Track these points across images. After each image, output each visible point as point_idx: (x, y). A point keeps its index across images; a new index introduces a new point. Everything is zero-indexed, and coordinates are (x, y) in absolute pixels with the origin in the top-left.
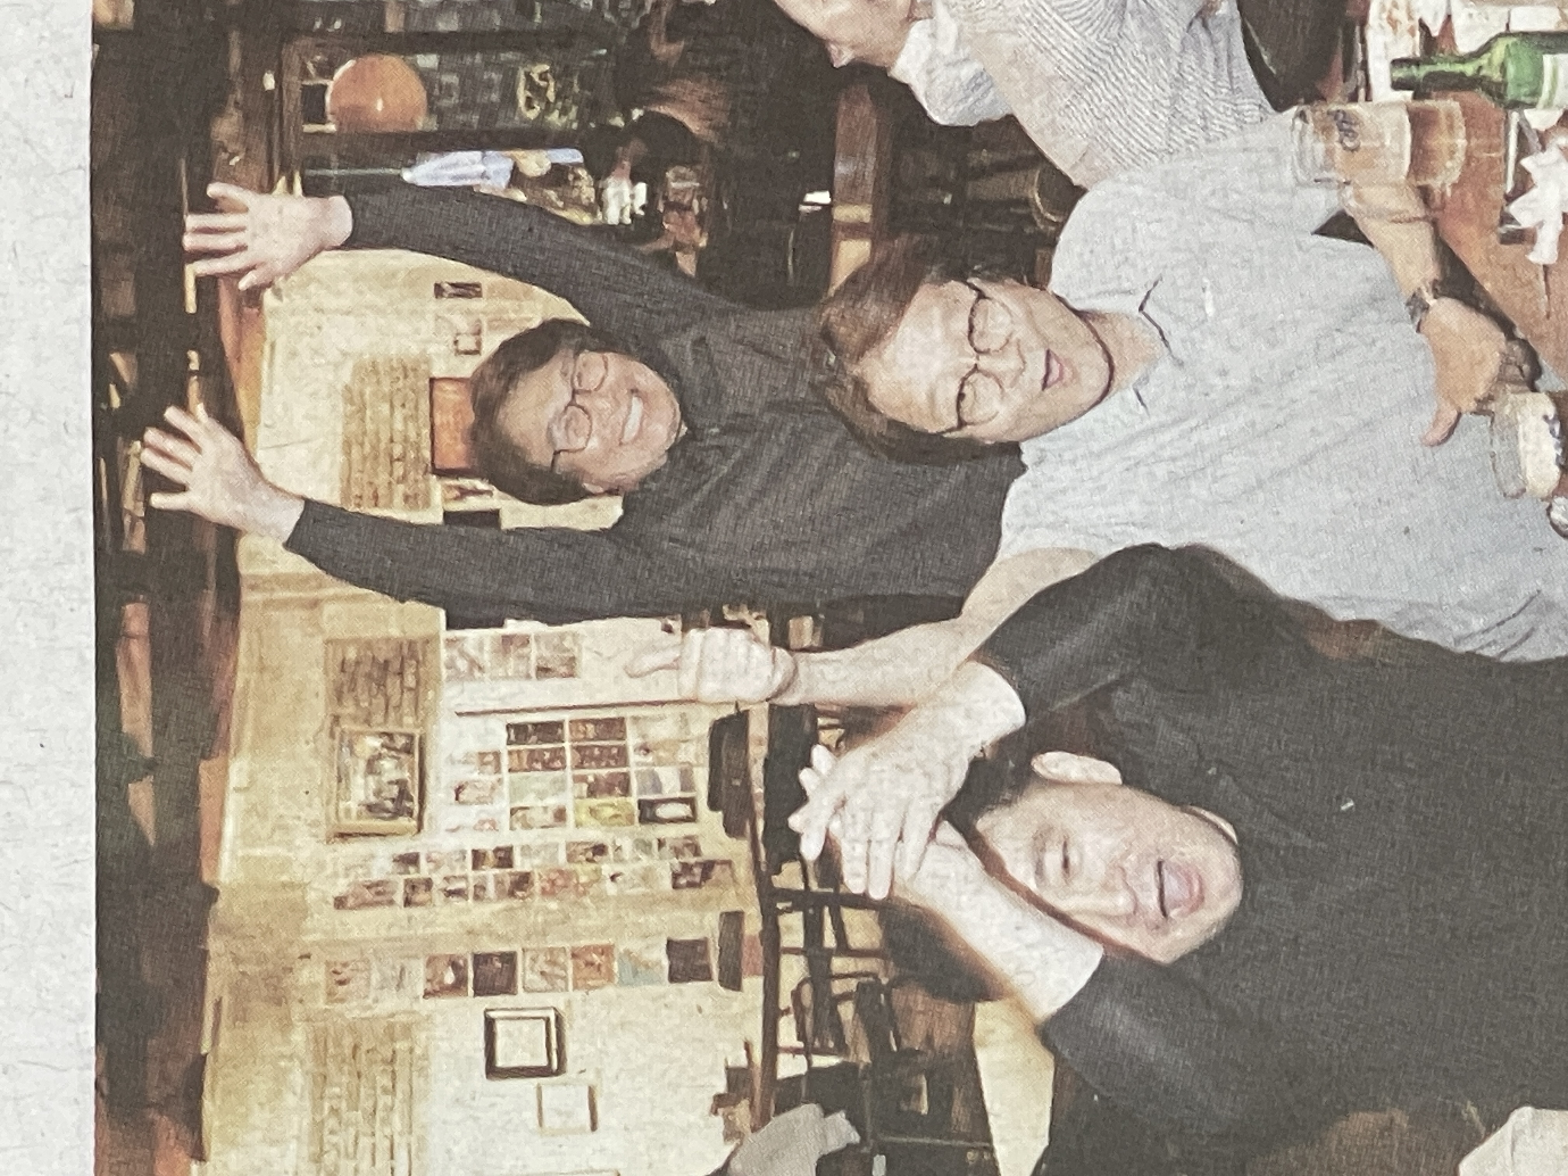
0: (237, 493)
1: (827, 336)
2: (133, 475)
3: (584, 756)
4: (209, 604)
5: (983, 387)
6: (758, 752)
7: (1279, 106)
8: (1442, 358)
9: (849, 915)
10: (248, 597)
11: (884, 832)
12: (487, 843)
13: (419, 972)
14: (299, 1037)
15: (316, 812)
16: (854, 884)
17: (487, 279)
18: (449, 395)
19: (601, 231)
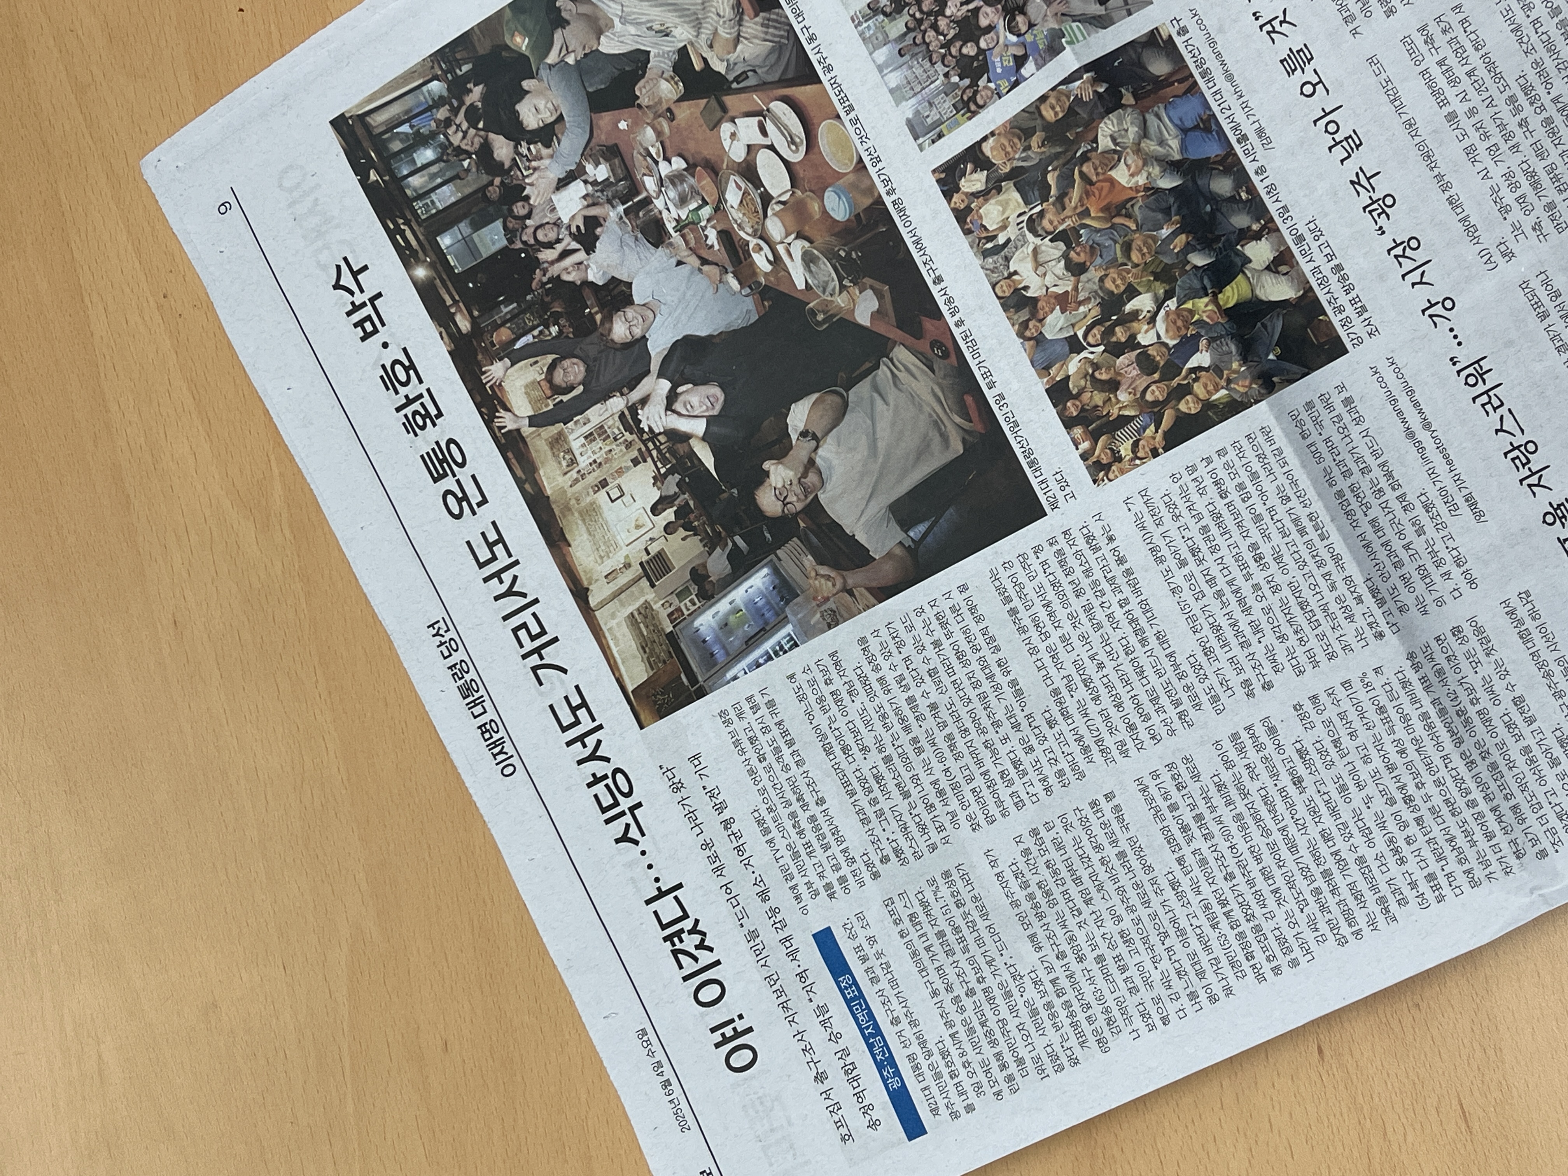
0: (515, 422)
1: (602, 335)
5: (634, 328)
8: (708, 276)
11: (657, 419)
13: (591, 490)
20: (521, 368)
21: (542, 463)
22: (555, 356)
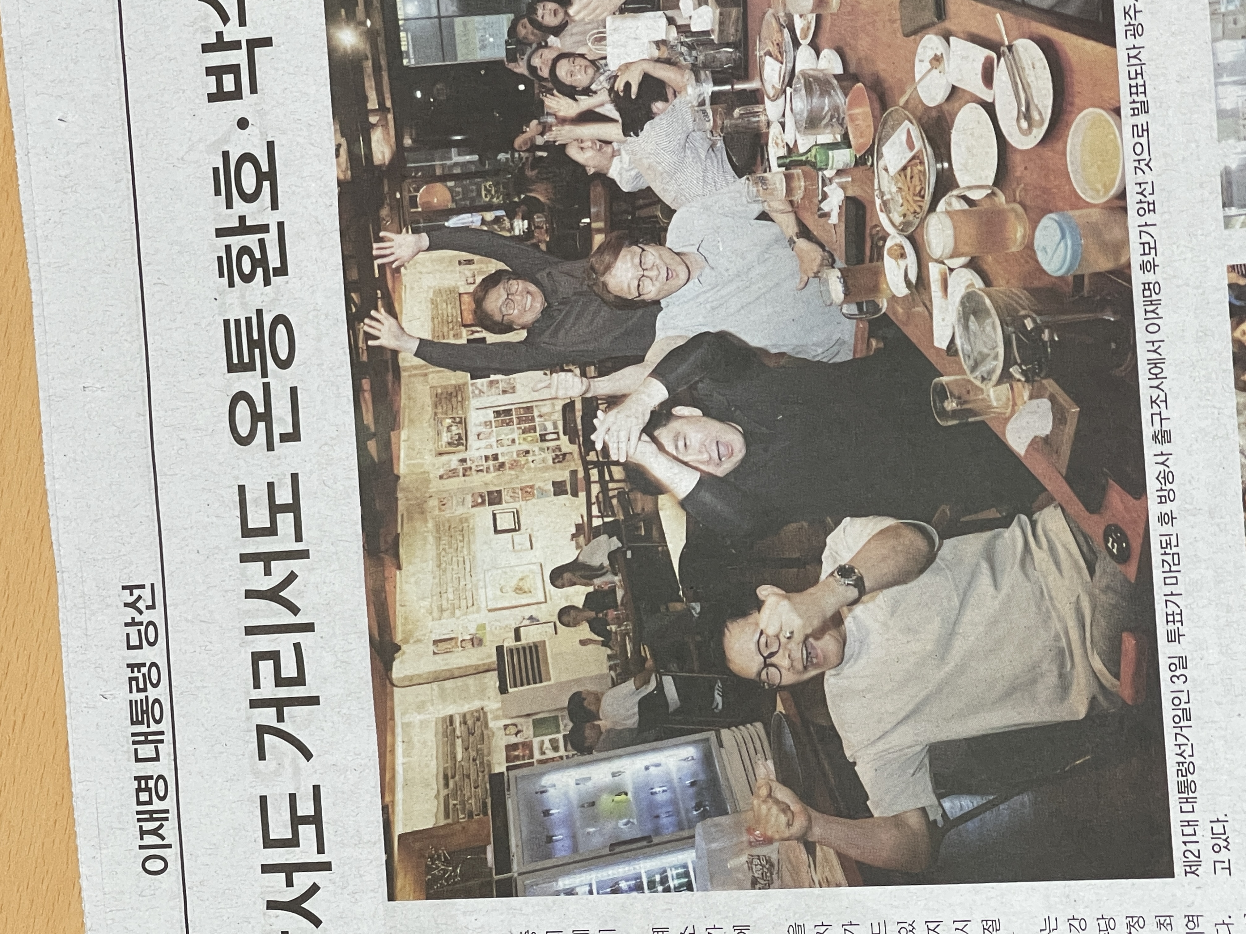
0: (397, 338)
1: (592, 268)
2: (361, 335)
3: (520, 420)
4: (390, 377)
5: (647, 282)
6: (579, 414)
7: (740, 177)
8: (801, 259)
9: (614, 469)
10: (404, 374)
11: (623, 439)
12: (490, 453)
13: (469, 499)
14: (430, 524)
15: (431, 446)
16: (614, 458)
17: (476, 258)
18: (466, 299)
19: (514, 237)
20: (441, 260)
21: (411, 421)
22: (502, 266)
